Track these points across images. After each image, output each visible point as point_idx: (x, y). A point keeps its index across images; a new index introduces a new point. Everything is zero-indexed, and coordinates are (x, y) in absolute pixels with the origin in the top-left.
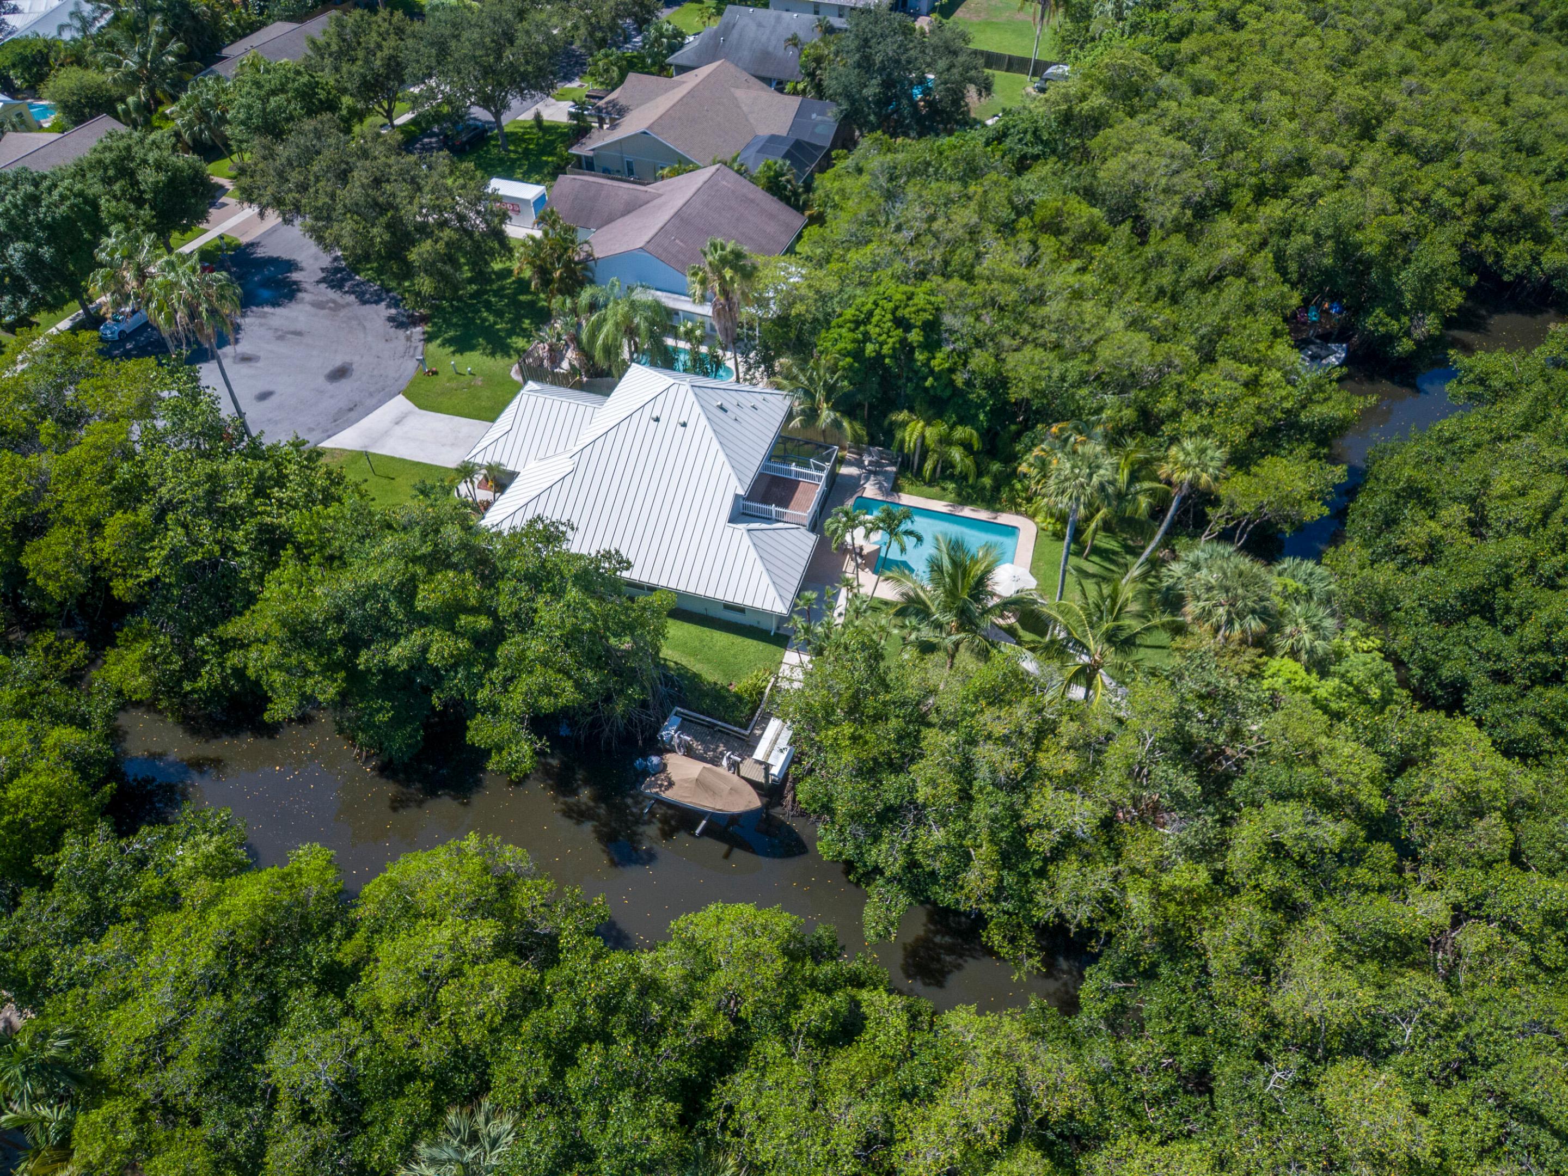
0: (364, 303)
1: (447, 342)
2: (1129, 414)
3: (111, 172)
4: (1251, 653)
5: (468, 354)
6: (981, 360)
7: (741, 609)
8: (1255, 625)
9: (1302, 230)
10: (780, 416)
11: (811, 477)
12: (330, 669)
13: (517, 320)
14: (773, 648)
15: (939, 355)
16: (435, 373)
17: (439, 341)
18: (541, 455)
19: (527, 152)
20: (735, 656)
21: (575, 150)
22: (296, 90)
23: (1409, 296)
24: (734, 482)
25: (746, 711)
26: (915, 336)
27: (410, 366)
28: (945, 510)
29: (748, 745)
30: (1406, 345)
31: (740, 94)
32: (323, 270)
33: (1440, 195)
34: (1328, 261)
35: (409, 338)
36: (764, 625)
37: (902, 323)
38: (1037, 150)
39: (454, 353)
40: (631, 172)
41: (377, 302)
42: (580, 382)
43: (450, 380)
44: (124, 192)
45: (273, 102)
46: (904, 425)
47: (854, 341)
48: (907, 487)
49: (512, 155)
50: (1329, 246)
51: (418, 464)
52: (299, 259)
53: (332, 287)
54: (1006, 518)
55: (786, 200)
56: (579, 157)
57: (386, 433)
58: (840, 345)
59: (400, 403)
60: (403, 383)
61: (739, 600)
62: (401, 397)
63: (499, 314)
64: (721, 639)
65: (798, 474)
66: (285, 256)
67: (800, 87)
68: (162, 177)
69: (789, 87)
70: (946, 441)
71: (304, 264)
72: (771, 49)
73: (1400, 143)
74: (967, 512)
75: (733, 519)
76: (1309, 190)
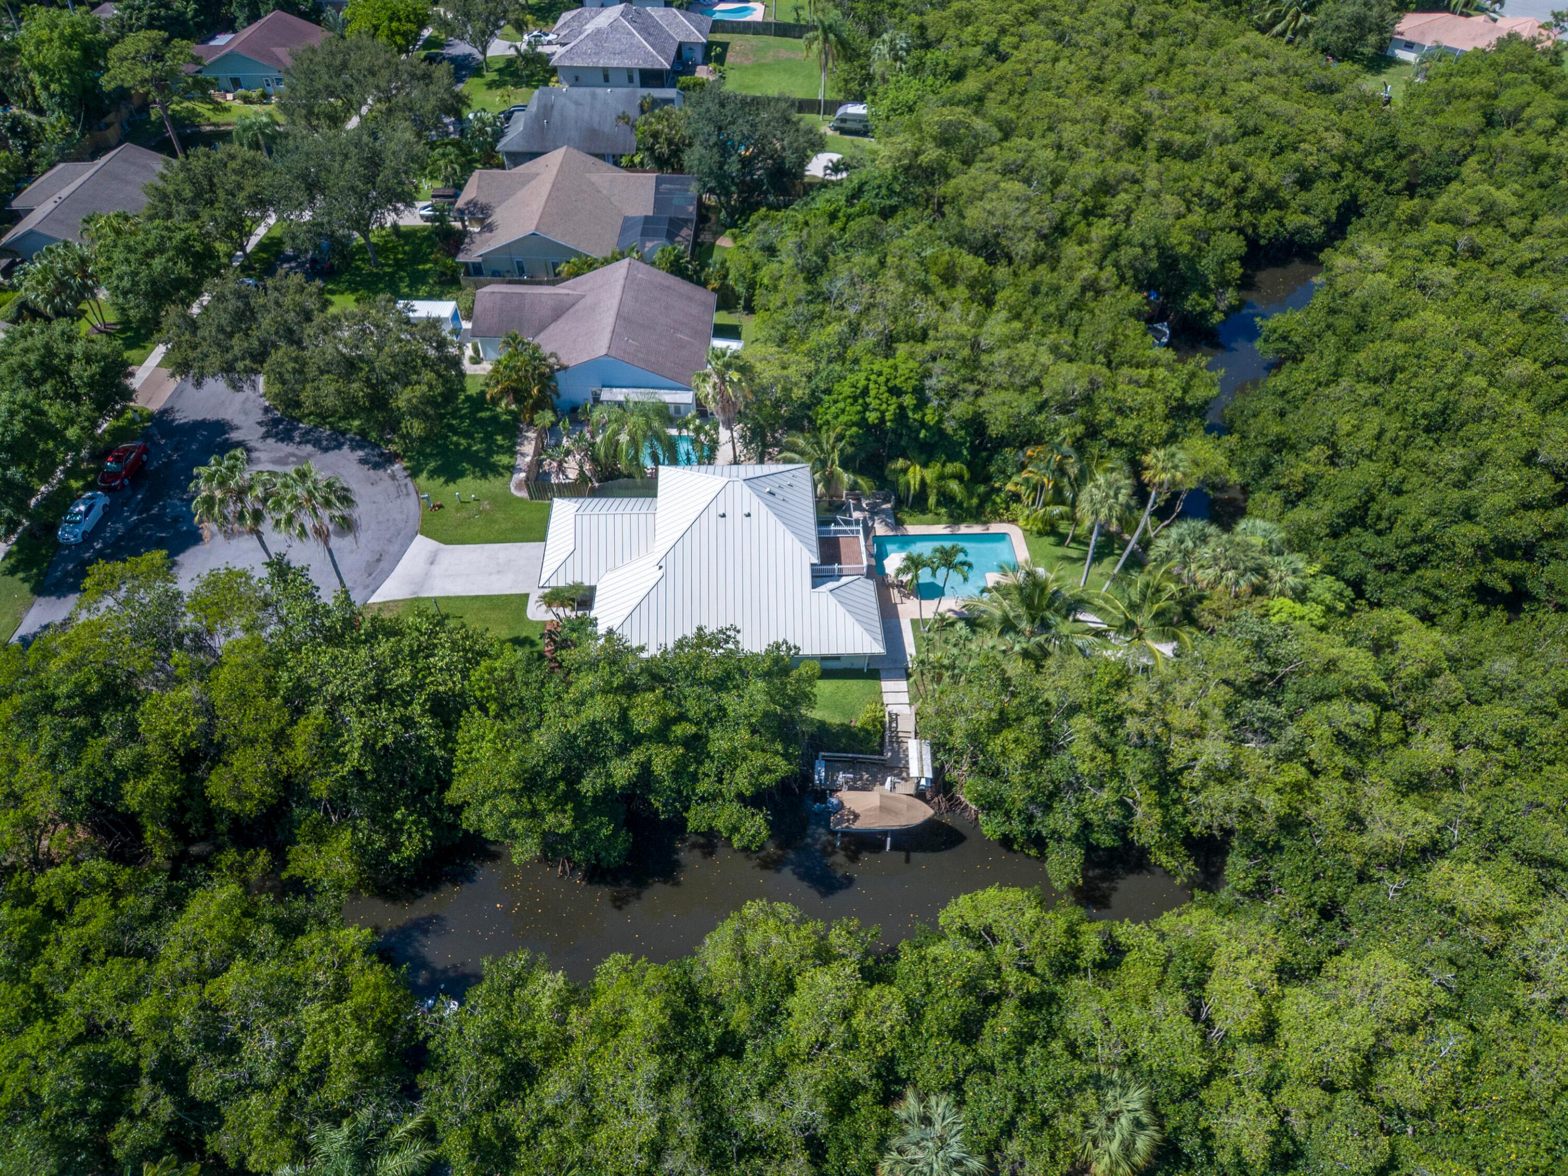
0: (326, 450)
1: (433, 474)
2: (1080, 429)
5: (460, 481)
6: (960, 408)
7: (837, 658)
10: (809, 488)
11: (845, 532)
13: (488, 439)
14: (870, 682)
15: (928, 411)
16: (440, 507)
17: (425, 474)
20: (844, 697)
21: (460, 259)
23: (1211, 278)
24: (806, 554)
26: (908, 400)
27: (411, 505)
31: (594, 178)
32: (260, 424)
35: (393, 477)
36: (857, 665)
39: (446, 482)
40: (522, 271)
41: (339, 446)
42: (593, 488)
43: (457, 510)
45: (156, 264)
46: (905, 471)
48: (905, 517)
49: (388, 270)
50: (1153, 253)
51: (477, 597)
52: (228, 417)
53: (282, 440)
54: (995, 528)
55: (689, 279)
57: (427, 575)
59: (423, 543)
60: (415, 522)
61: (833, 651)
62: (419, 537)
63: (468, 435)
64: (826, 686)
65: (836, 532)
66: (211, 416)
67: (637, 160)
70: (941, 477)
71: (236, 422)
72: (596, 125)
73: (1166, 149)
74: (963, 529)
75: (815, 585)
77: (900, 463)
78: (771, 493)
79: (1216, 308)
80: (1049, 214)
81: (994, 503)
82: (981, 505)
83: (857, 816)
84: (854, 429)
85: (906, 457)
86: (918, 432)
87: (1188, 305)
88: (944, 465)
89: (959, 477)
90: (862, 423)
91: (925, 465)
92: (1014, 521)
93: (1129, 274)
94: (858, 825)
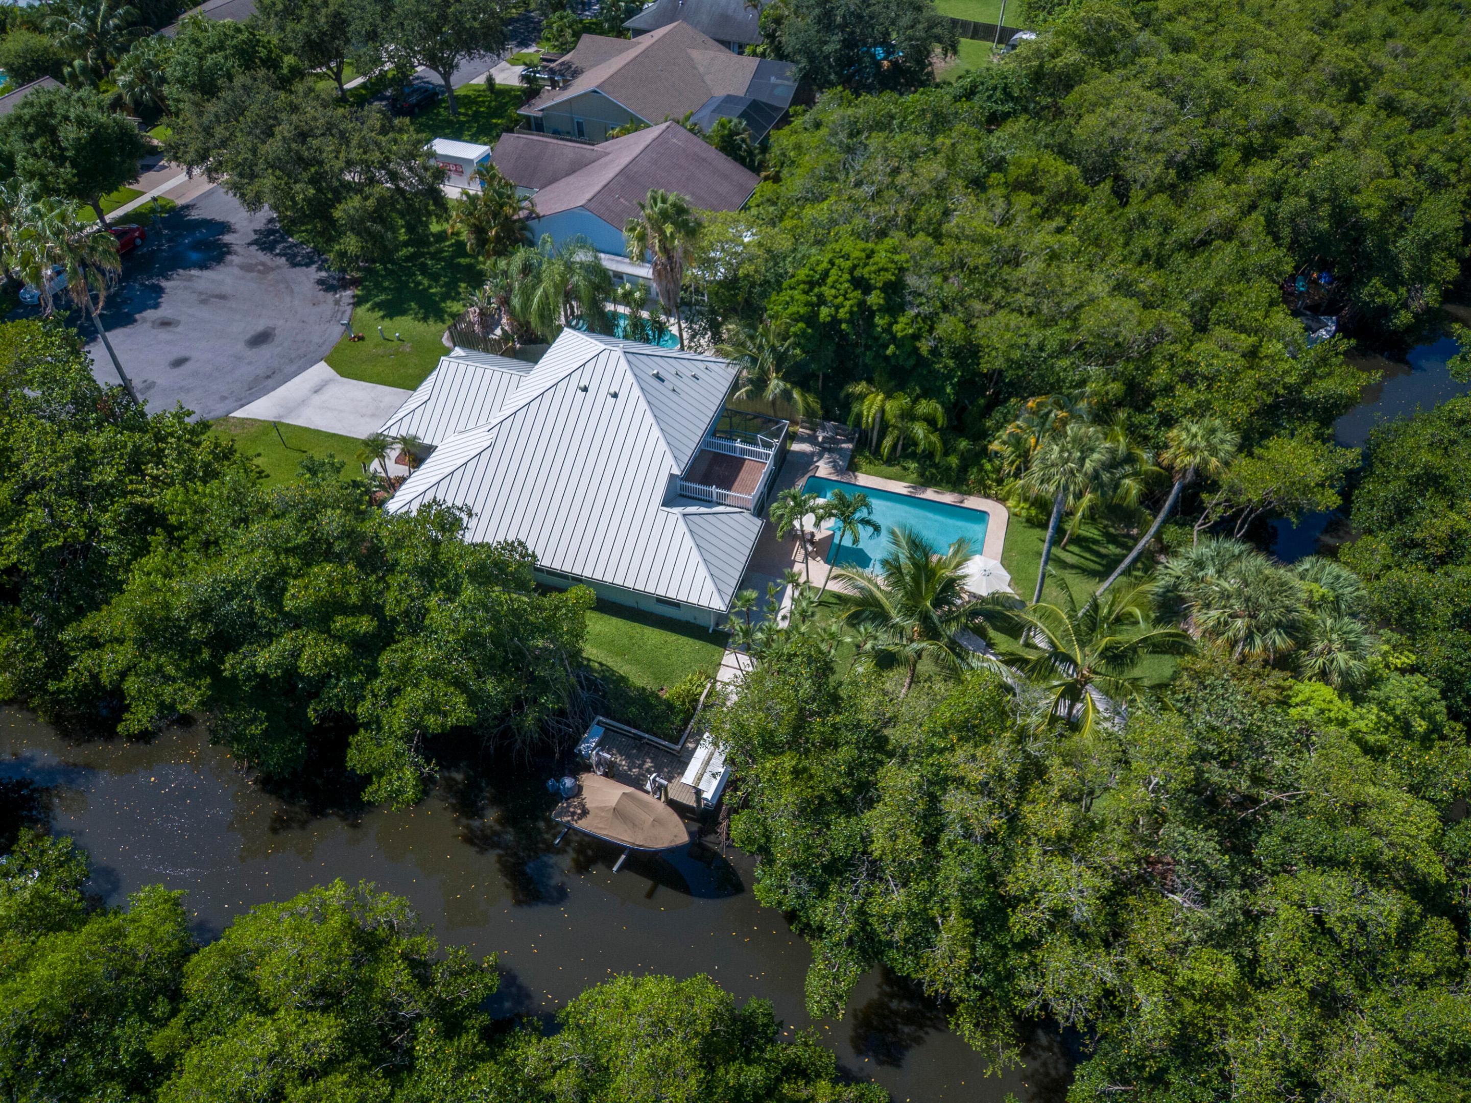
0: (294, 265)
1: (378, 306)
2: (1116, 388)
3: (31, 129)
4: (1277, 677)
5: (398, 319)
6: (948, 325)
7: (676, 604)
8: (1282, 642)
9: (1296, 192)
10: (723, 386)
11: (759, 455)
12: (194, 673)
13: (452, 284)
14: (711, 647)
15: (902, 320)
16: (361, 339)
17: (368, 305)
18: (461, 427)
19: (477, 114)
20: (667, 656)
21: (523, 111)
22: (235, 47)
23: (1406, 265)
24: (669, 460)
25: (678, 721)
26: (875, 299)
27: (336, 332)
28: (905, 491)
29: (680, 762)
30: (1404, 318)
31: (695, 54)
32: (255, 231)
33: (1434, 160)
34: (1324, 226)
35: (337, 302)
36: (701, 621)
37: (861, 284)
38: (1008, 107)
39: (383, 317)
40: (581, 133)
41: (307, 265)
42: (513, 348)
43: (376, 346)
44: (44, 150)
45: (210, 60)
46: (861, 397)
47: (807, 304)
48: (864, 466)
49: (462, 118)
50: (1325, 210)
51: (334, 435)
52: (233, 221)
53: (263, 249)
54: (974, 502)
55: (741, 160)
56: (528, 118)
57: (304, 402)
58: (792, 309)
59: (322, 370)
60: (326, 349)
61: (672, 594)
62: (323, 364)
63: (435, 277)
64: (653, 636)
65: (743, 451)
66: (219, 218)
67: (760, 50)
68: (84, 133)
69: (748, 50)
70: (908, 415)
71: (237, 227)
72: (730, 12)
73: (1390, 106)
74: (930, 494)
75: (669, 501)
76: (1300, 150)
77: (860, 387)
78: (657, 377)
79: (1405, 306)
80: (1194, 141)
81: (981, 469)
82: (964, 469)
83: (585, 813)
84: (801, 325)
85: (870, 381)
86: (887, 347)
87: (1364, 293)
88: (915, 401)
89: (930, 421)
90: (811, 319)
91: (889, 396)
92: (1002, 500)
93: (1286, 232)
94: (582, 825)
